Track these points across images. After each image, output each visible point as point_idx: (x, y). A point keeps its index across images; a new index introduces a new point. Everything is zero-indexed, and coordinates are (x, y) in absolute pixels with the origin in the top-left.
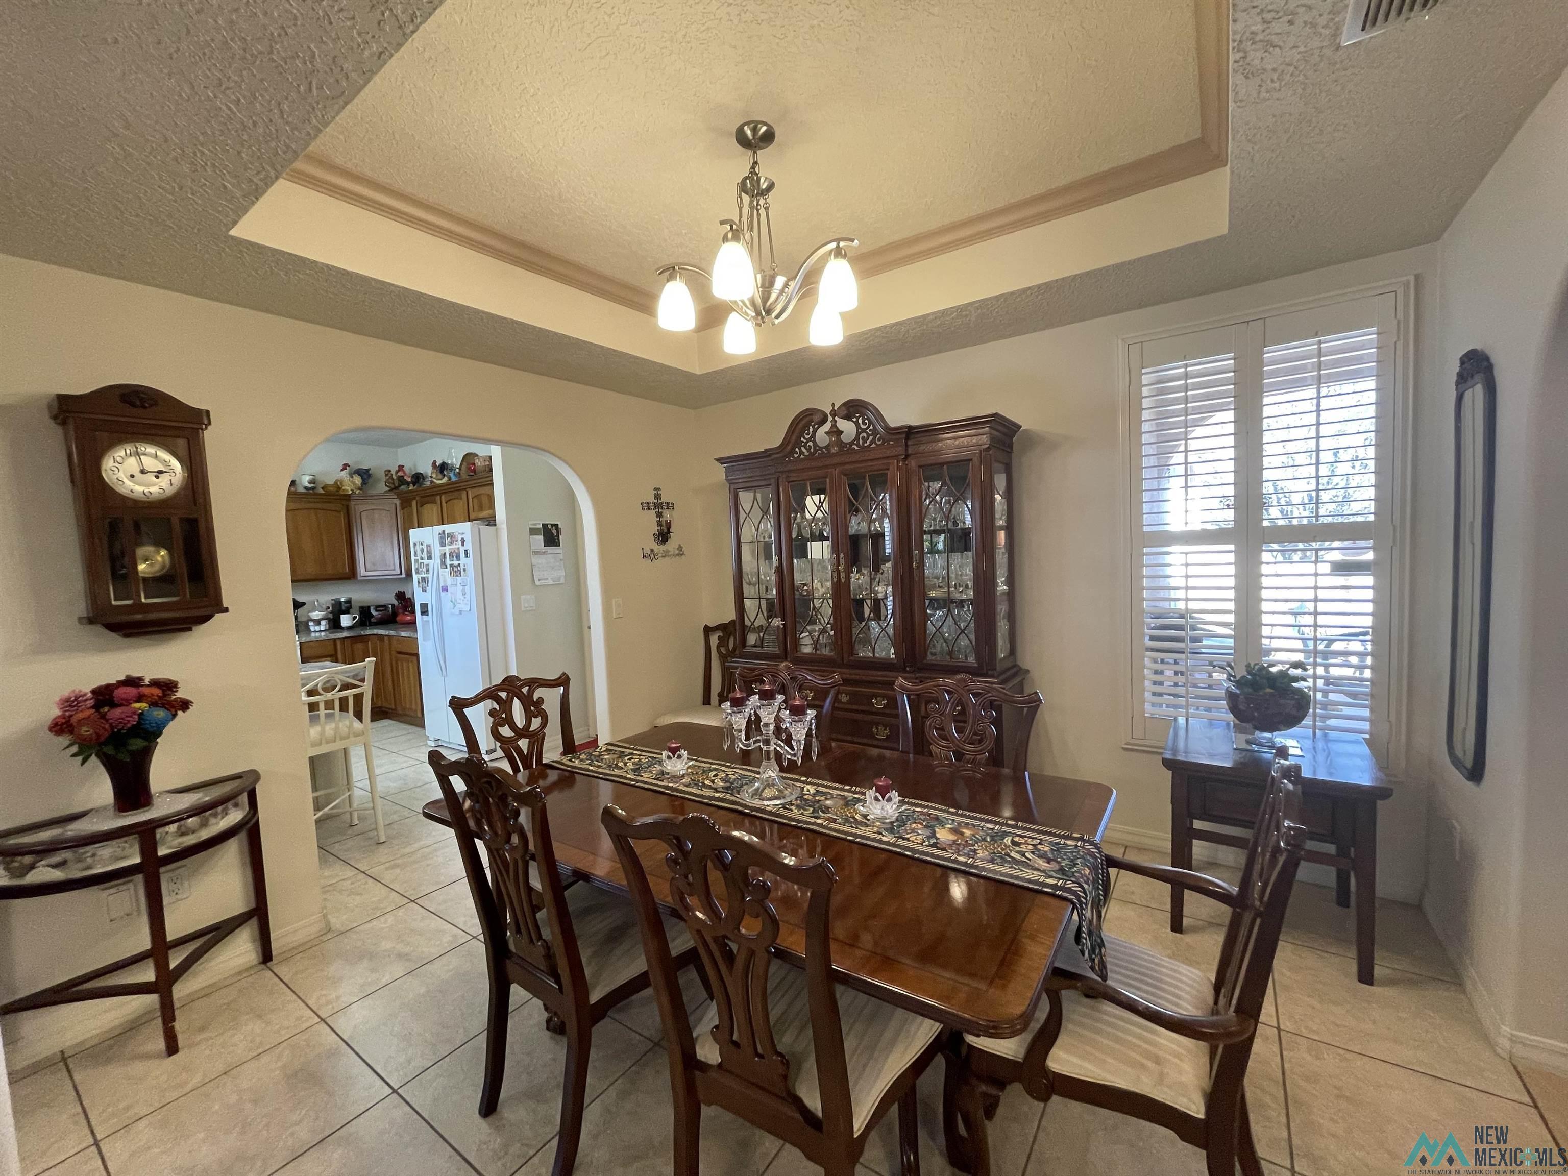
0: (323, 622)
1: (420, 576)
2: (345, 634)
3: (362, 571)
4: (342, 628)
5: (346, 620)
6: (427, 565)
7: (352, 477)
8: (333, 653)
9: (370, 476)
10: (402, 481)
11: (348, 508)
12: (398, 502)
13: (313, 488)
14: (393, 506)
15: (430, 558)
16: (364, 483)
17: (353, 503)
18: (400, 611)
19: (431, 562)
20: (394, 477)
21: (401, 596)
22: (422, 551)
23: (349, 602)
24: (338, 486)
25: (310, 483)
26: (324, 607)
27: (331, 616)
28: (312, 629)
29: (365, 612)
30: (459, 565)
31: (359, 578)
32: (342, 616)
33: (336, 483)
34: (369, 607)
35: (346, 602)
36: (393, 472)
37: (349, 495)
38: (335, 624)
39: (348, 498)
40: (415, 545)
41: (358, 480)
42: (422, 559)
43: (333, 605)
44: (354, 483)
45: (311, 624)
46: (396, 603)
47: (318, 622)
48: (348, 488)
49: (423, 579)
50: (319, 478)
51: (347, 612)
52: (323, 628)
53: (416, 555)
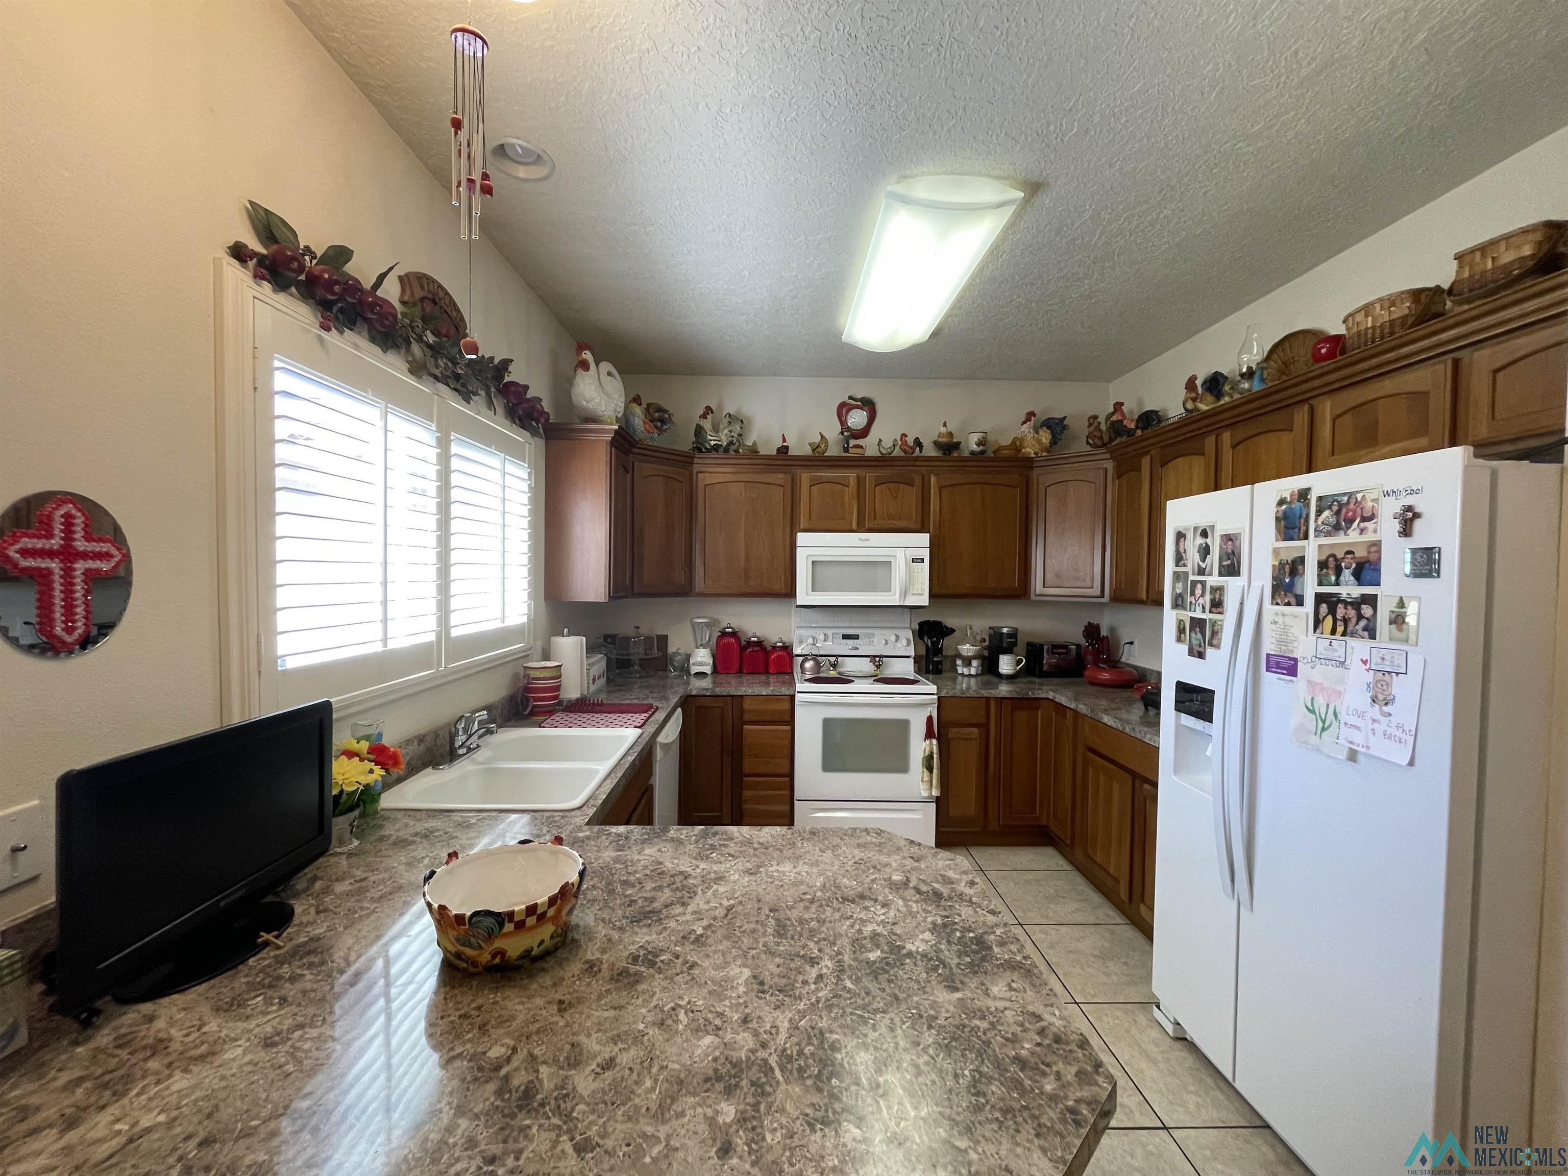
0: (975, 663)
1: (1186, 615)
2: (1004, 689)
3: (1037, 586)
4: (1000, 676)
5: (1006, 665)
6: (1218, 590)
7: (1037, 433)
8: (983, 721)
9: (1065, 428)
10: (1117, 428)
11: (1028, 481)
12: (1109, 465)
13: (983, 452)
14: (1102, 472)
15: (1231, 568)
16: (1054, 441)
17: (1036, 472)
18: (1090, 658)
19: (1233, 586)
20: (1103, 427)
21: (1092, 631)
22: (1205, 551)
23: (1014, 634)
24: (1017, 445)
25: (978, 445)
26: (979, 638)
27: (986, 653)
28: (960, 670)
29: (1034, 652)
30: (1372, 600)
31: (1033, 597)
32: (1001, 657)
33: (1014, 442)
34: (1042, 646)
35: (1009, 635)
36: (1102, 419)
37: (1029, 460)
38: (990, 666)
39: (1027, 463)
40: (1180, 536)
41: (1045, 437)
42: (1201, 572)
43: (990, 636)
44: (1039, 442)
45: (959, 662)
46: (1083, 642)
47: (967, 662)
48: (1029, 451)
49: (1198, 624)
50: (991, 438)
51: (1008, 651)
52: (973, 671)
53: (1179, 559)
